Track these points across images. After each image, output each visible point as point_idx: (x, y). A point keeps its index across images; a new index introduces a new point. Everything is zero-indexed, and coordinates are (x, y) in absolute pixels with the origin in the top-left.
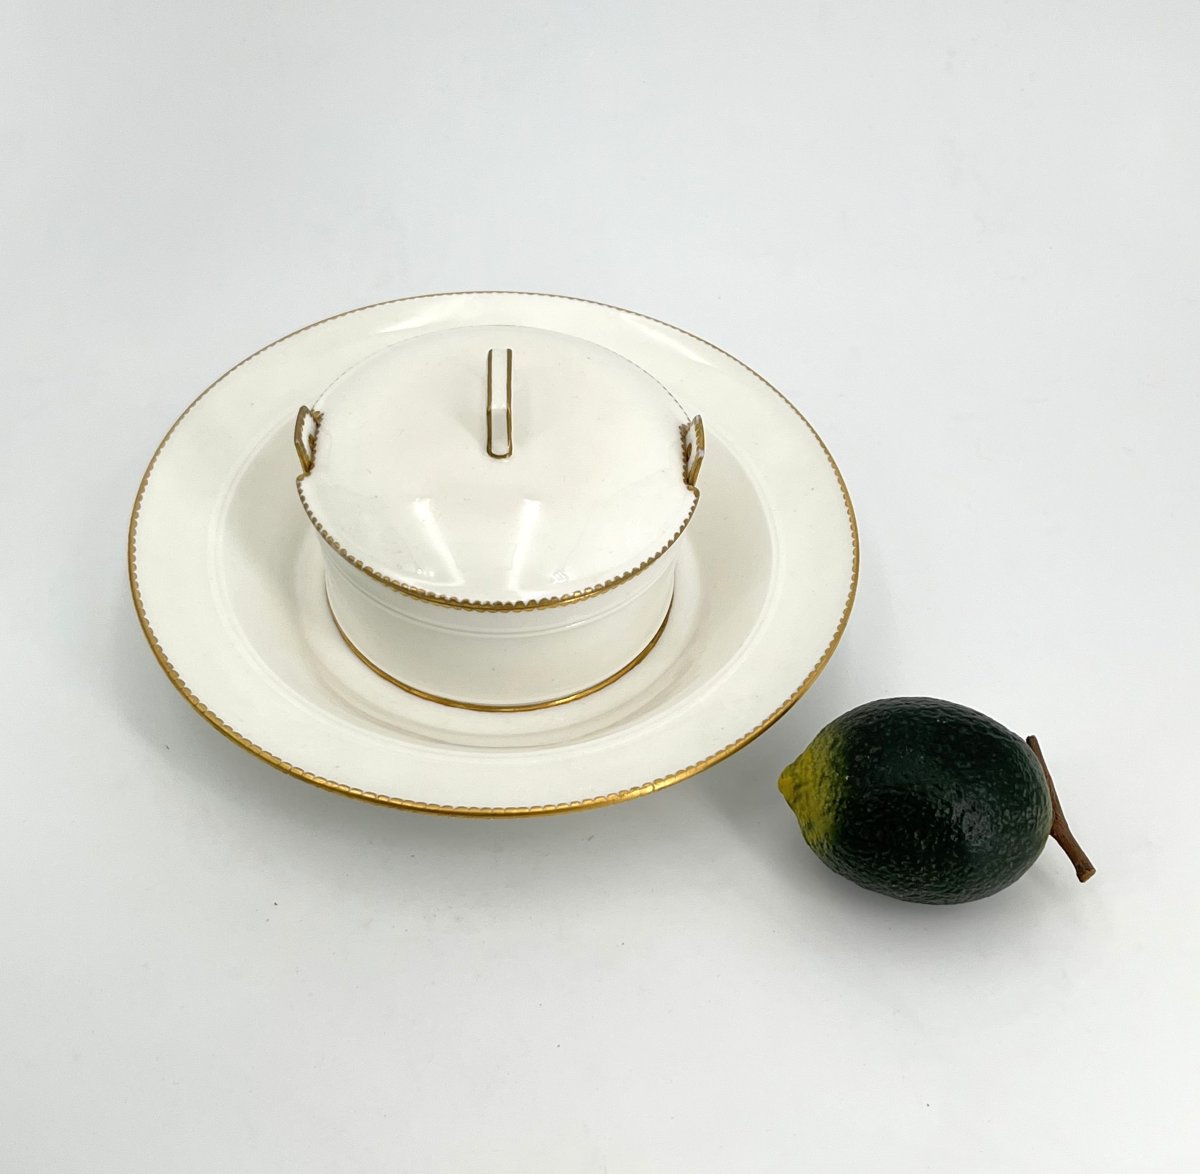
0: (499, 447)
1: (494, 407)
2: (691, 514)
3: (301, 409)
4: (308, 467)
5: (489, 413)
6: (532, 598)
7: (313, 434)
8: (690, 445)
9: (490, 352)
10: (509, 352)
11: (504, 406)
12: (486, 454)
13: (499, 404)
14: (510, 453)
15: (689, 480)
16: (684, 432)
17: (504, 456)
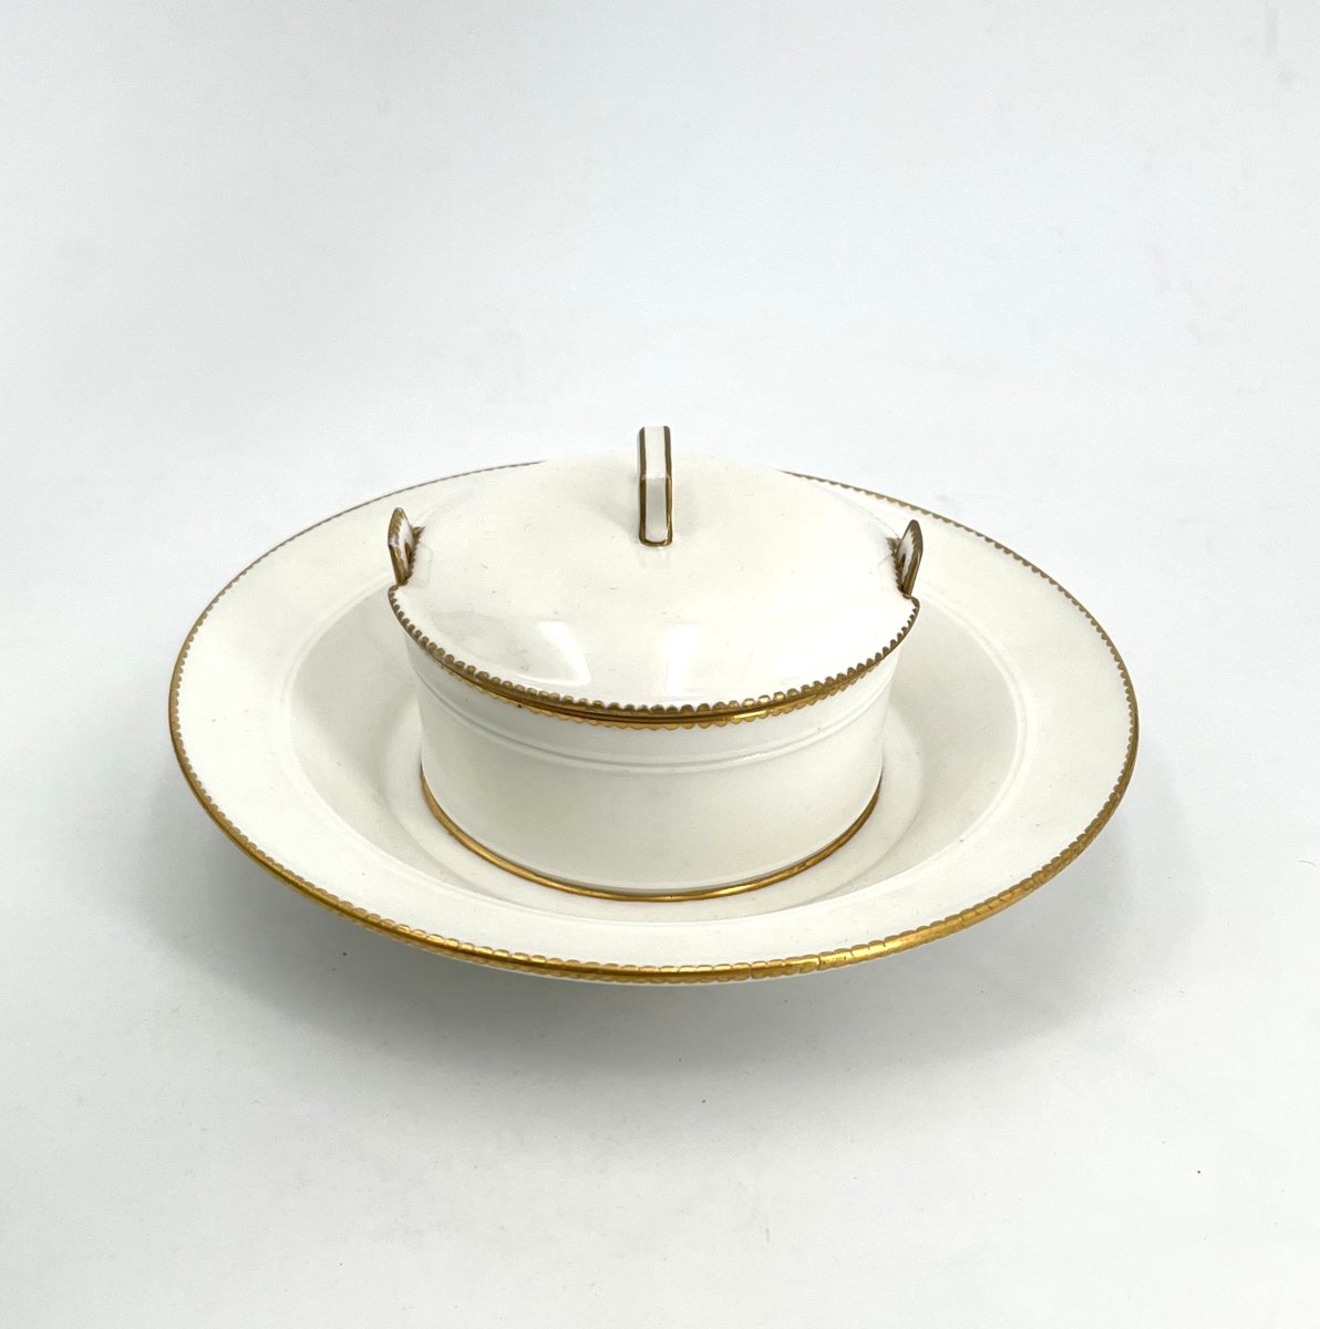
0: (656, 531)
1: (650, 475)
2: (911, 624)
3: (396, 511)
4: (403, 578)
5: (643, 485)
6: (703, 702)
7: (410, 543)
8: (904, 557)
9: (642, 433)
10: (667, 431)
11: (663, 475)
12: (639, 540)
13: (655, 472)
14: (670, 540)
15: (905, 587)
16: (895, 545)
17: (661, 543)
